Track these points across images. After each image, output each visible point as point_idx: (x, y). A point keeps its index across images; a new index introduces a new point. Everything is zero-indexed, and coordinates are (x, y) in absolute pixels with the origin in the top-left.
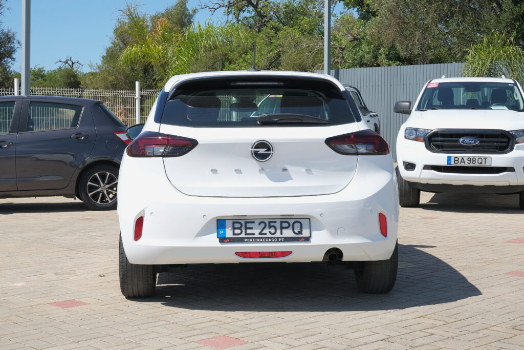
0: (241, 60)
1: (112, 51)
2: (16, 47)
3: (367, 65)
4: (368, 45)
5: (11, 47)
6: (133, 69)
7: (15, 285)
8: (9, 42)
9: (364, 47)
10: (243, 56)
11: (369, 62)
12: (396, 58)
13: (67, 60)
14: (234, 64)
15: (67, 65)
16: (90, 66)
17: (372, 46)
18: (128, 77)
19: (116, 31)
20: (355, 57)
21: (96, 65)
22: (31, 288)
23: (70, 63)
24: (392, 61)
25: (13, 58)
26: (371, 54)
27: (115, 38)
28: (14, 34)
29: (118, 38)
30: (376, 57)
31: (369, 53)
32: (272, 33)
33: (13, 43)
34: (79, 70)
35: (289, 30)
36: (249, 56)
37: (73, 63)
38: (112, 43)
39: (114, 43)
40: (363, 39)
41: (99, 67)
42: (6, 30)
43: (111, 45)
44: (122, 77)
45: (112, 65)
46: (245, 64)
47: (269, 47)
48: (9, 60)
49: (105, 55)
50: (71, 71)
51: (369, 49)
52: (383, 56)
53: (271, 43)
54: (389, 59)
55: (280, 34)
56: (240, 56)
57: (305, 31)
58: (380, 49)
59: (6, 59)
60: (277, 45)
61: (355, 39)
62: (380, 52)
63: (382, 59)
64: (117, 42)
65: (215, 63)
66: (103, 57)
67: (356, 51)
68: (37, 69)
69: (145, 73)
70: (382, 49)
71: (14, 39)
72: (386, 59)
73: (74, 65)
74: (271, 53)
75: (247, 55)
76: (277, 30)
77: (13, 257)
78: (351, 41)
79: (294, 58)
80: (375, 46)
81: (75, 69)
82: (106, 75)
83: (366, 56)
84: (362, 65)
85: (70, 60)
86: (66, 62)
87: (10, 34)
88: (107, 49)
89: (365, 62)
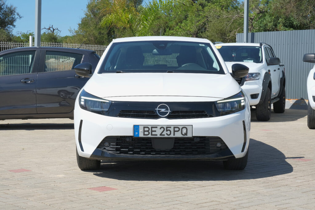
0: (178, 27)
1: (86, 20)
2: (16, 17)
3: (269, 30)
4: (270, 17)
5: (12, 18)
6: (100, 33)
7: (58, 176)
8: (11, 14)
9: (268, 18)
10: (179, 24)
11: (271, 29)
12: (291, 26)
13: (50, 28)
14: (172, 30)
15: (50, 31)
16: (70, 31)
17: (273, 17)
18: (97, 38)
19: (88, 6)
20: (261, 25)
21: (74, 30)
22: (70, 178)
23: (52, 29)
24: (287, 28)
25: (14, 25)
26: (272, 23)
27: (88, 11)
28: (15, 8)
29: (90, 11)
30: (276, 26)
31: (270, 22)
32: (200, 8)
33: (14, 14)
34: (58, 34)
35: (213, 6)
36: (183, 24)
37: (54, 30)
38: (85, 14)
39: (86, 15)
40: (267, 12)
41: (76, 32)
42: (9, 6)
43: (84, 16)
44: (93, 39)
45: (85, 30)
46: (180, 30)
47: (198, 18)
48: (11, 26)
49: (80, 23)
50: (53, 35)
51: (271, 19)
52: (281, 24)
53: (199, 15)
54: (285, 26)
55: (206, 8)
56: (177, 24)
57: (223, 7)
58: (278, 20)
59: (9, 26)
60: (203, 16)
61: (261, 12)
62: (279, 21)
63: (280, 26)
64: (89, 14)
65: (159, 29)
66: (79, 24)
67: (262, 21)
68: (28, 33)
69: (108, 36)
70: (280, 19)
71: (15, 12)
72: (283, 27)
73: (54, 31)
74: (199, 22)
75: (182, 23)
76: (203, 6)
77: (48, 158)
78: (258, 14)
79: (217, 25)
80: (275, 17)
81: (55, 34)
82: (81, 37)
83: (269, 24)
84: (265, 30)
85: (52, 28)
86: (49, 29)
87: (13, 8)
88: (82, 19)
89: (268, 28)
